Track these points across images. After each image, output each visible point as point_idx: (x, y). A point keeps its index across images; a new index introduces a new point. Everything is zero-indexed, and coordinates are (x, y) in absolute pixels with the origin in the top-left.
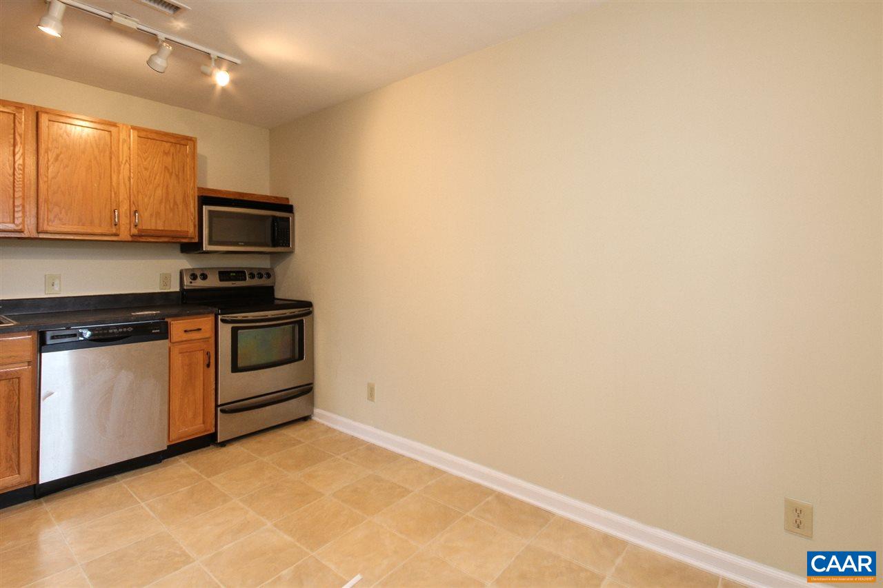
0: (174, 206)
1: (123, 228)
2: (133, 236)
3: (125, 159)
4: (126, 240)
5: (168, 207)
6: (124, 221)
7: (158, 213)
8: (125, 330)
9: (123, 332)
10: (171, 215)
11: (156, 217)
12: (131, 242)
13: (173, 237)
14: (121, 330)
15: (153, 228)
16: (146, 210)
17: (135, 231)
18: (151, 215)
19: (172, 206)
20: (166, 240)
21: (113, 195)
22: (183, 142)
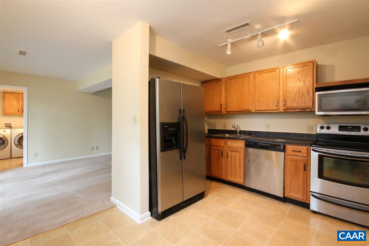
0: (302, 95)
1: (280, 107)
2: (284, 110)
3: (282, 80)
4: (282, 111)
5: (299, 96)
6: (281, 104)
7: (295, 100)
8: (267, 145)
9: (266, 146)
10: (301, 99)
11: (294, 101)
12: (284, 112)
13: (302, 109)
14: (266, 145)
15: (292, 106)
16: (289, 98)
17: (285, 108)
18: (292, 100)
19: (301, 96)
20: (299, 110)
21: (277, 95)
22: (307, 65)
